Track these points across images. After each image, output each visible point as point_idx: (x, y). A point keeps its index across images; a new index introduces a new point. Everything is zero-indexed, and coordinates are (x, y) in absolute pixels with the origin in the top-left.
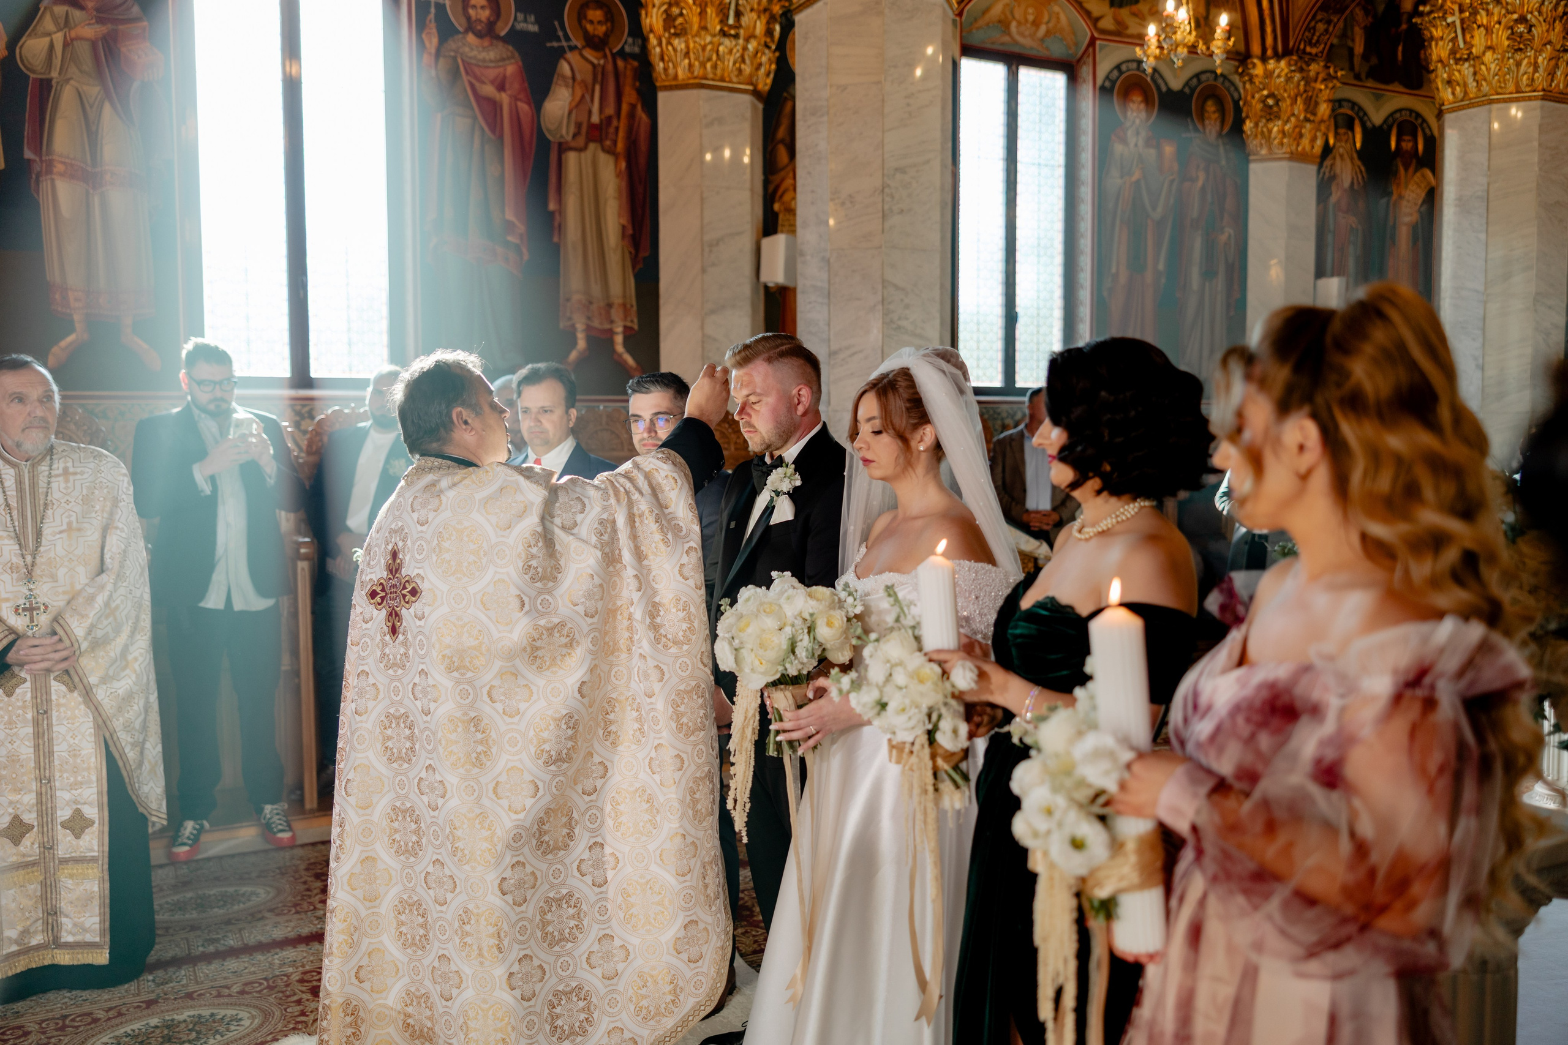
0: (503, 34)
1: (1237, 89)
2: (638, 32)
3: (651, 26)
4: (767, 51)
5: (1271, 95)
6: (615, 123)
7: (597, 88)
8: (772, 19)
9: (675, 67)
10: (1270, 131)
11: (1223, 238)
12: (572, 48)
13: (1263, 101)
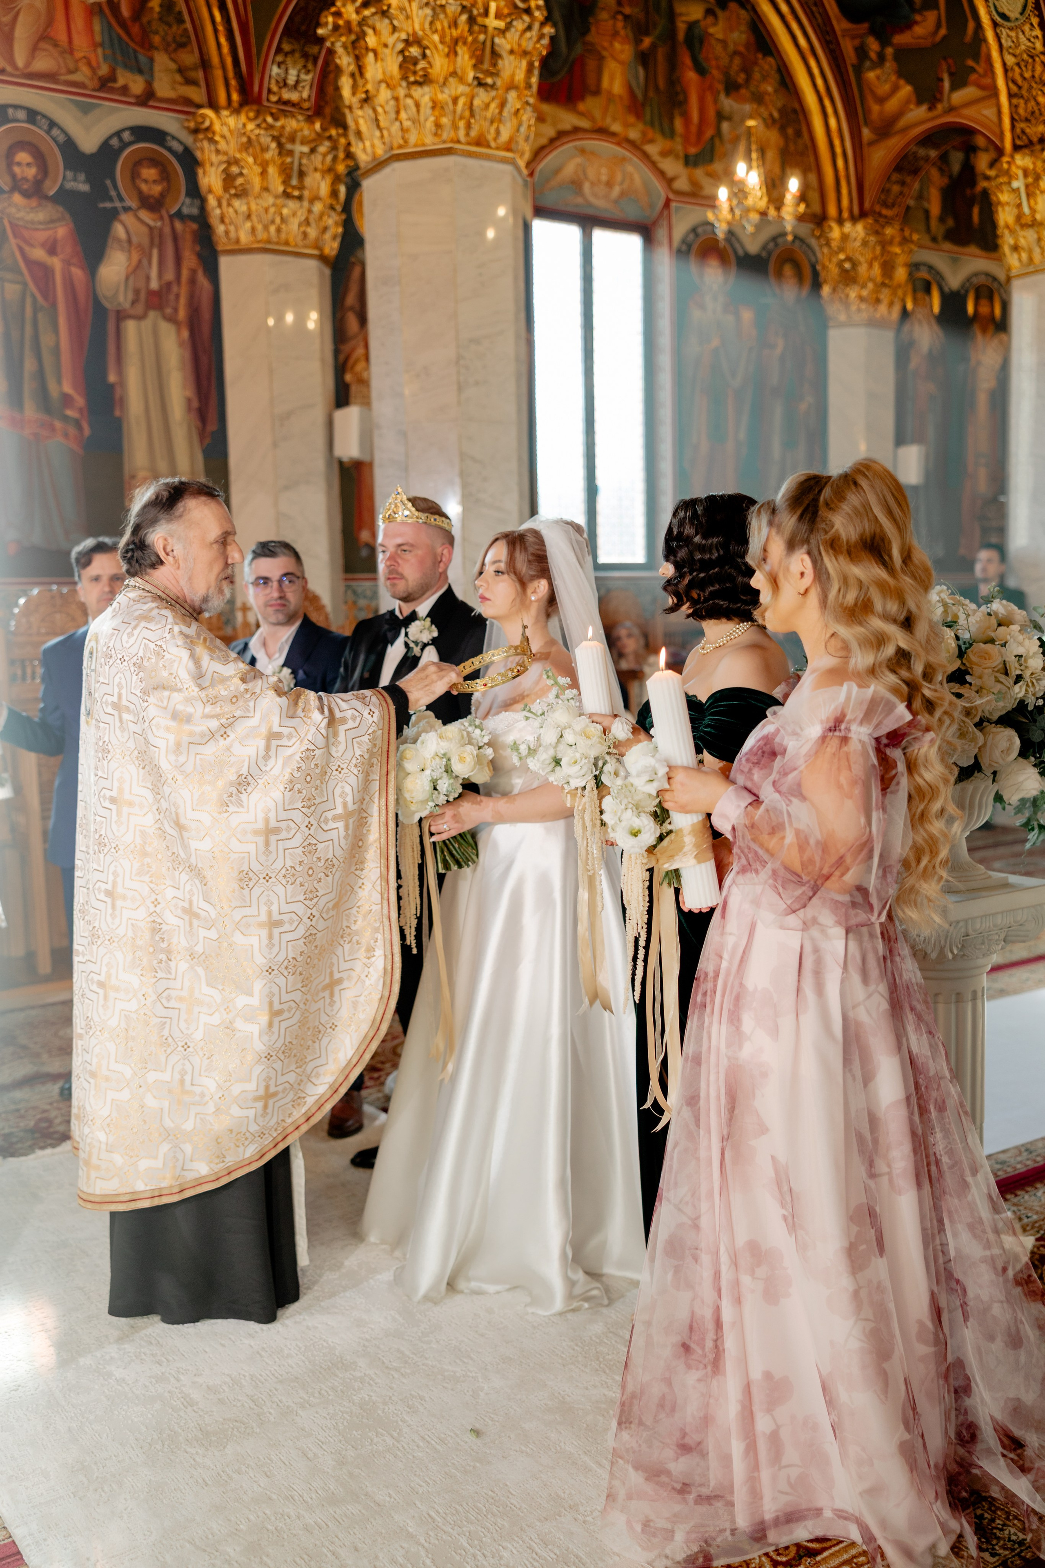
0: (51, 193)
1: (814, 254)
2: (195, 191)
3: (210, 186)
4: (333, 214)
5: (848, 259)
6: (175, 289)
7: (155, 252)
8: (337, 179)
9: (237, 230)
10: (847, 296)
11: (803, 407)
12: (127, 209)
13: (840, 264)
